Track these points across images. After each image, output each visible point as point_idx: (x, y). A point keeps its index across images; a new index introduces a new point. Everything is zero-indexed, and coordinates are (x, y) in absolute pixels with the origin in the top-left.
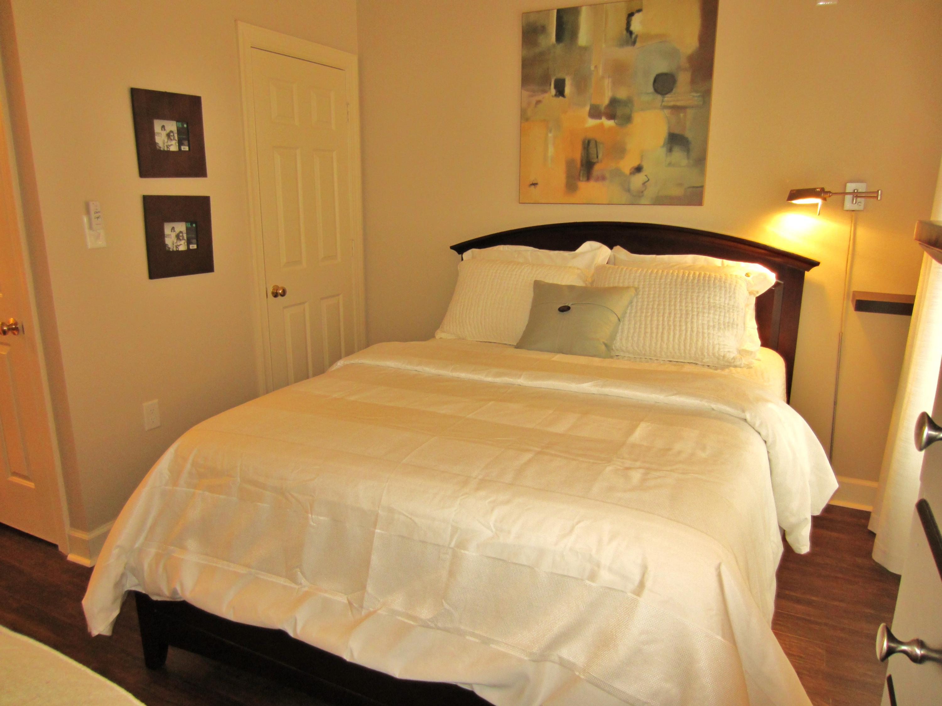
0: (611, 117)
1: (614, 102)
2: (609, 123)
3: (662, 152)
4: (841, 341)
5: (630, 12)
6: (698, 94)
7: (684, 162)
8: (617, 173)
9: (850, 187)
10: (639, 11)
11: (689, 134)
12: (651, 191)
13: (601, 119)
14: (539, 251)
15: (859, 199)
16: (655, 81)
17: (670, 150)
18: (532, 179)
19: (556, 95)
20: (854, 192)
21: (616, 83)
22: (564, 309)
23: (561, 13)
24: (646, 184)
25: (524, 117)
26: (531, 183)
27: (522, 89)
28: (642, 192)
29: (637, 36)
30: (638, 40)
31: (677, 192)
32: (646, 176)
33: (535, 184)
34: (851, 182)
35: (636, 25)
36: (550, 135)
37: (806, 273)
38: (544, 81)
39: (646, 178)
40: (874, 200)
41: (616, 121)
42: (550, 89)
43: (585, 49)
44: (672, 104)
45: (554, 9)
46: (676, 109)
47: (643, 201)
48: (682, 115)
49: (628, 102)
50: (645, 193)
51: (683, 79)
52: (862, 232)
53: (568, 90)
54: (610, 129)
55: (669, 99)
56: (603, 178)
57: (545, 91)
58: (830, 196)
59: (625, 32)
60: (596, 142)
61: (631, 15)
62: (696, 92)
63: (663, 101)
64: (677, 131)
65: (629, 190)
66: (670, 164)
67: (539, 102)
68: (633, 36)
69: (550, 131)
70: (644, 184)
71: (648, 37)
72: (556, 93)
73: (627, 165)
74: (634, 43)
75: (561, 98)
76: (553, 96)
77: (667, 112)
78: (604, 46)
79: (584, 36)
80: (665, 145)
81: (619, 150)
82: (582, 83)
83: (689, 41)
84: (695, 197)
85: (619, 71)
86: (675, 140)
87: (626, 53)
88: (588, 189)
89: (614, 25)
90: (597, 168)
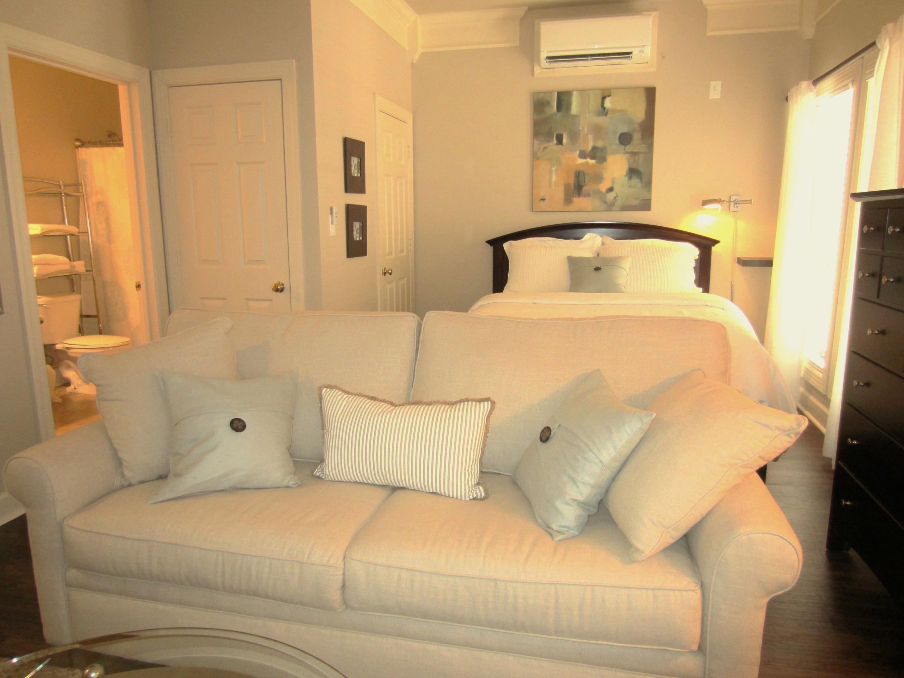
0: (593, 158)
1: (594, 149)
2: (592, 162)
3: (625, 179)
4: (732, 286)
5: (603, 96)
6: (646, 146)
7: (639, 185)
8: (599, 192)
9: (733, 199)
10: (609, 96)
11: (641, 169)
12: (619, 203)
13: (587, 159)
14: (557, 240)
15: (738, 205)
16: (620, 137)
17: (630, 178)
18: (542, 195)
19: (557, 144)
20: (735, 200)
21: (595, 138)
22: (597, 269)
23: (560, 95)
24: (617, 198)
25: (535, 156)
26: (541, 199)
27: (533, 139)
28: (614, 203)
29: (608, 111)
30: (609, 112)
31: (635, 203)
32: (616, 193)
33: (543, 200)
34: (733, 195)
35: (608, 103)
36: (553, 168)
37: (713, 247)
38: (548, 135)
39: (616, 195)
40: (750, 204)
41: (596, 160)
42: (553, 140)
43: (575, 116)
44: (630, 151)
45: (554, 92)
46: (633, 154)
47: (614, 209)
48: (636, 157)
49: (604, 149)
50: (616, 204)
51: (637, 136)
52: (740, 223)
53: (565, 141)
54: (593, 165)
55: (629, 148)
56: (589, 195)
57: (549, 141)
58: (725, 203)
59: (600, 108)
60: (584, 173)
61: (604, 98)
62: (645, 144)
63: (625, 149)
64: (634, 167)
65: (605, 202)
66: (630, 186)
67: (545, 148)
68: (606, 110)
69: (554, 166)
70: (615, 198)
71: (614, 111)
72: (557, 142)
73: (604, 187)
74: (606, 114)
75: (560, 146)
76: (555, 145)
77: (627, 155)
78: (587, 115)
79: (575, 109)
80: (627, 174)
81: (599, 178)
82: (574, 137)
83: (640, 115)
84: (646, 205)
85: (597, 131)
86: (633, 172)
87: (601, 120)
88: (579, 202)
89: (594, 103)
90: (585, 189)
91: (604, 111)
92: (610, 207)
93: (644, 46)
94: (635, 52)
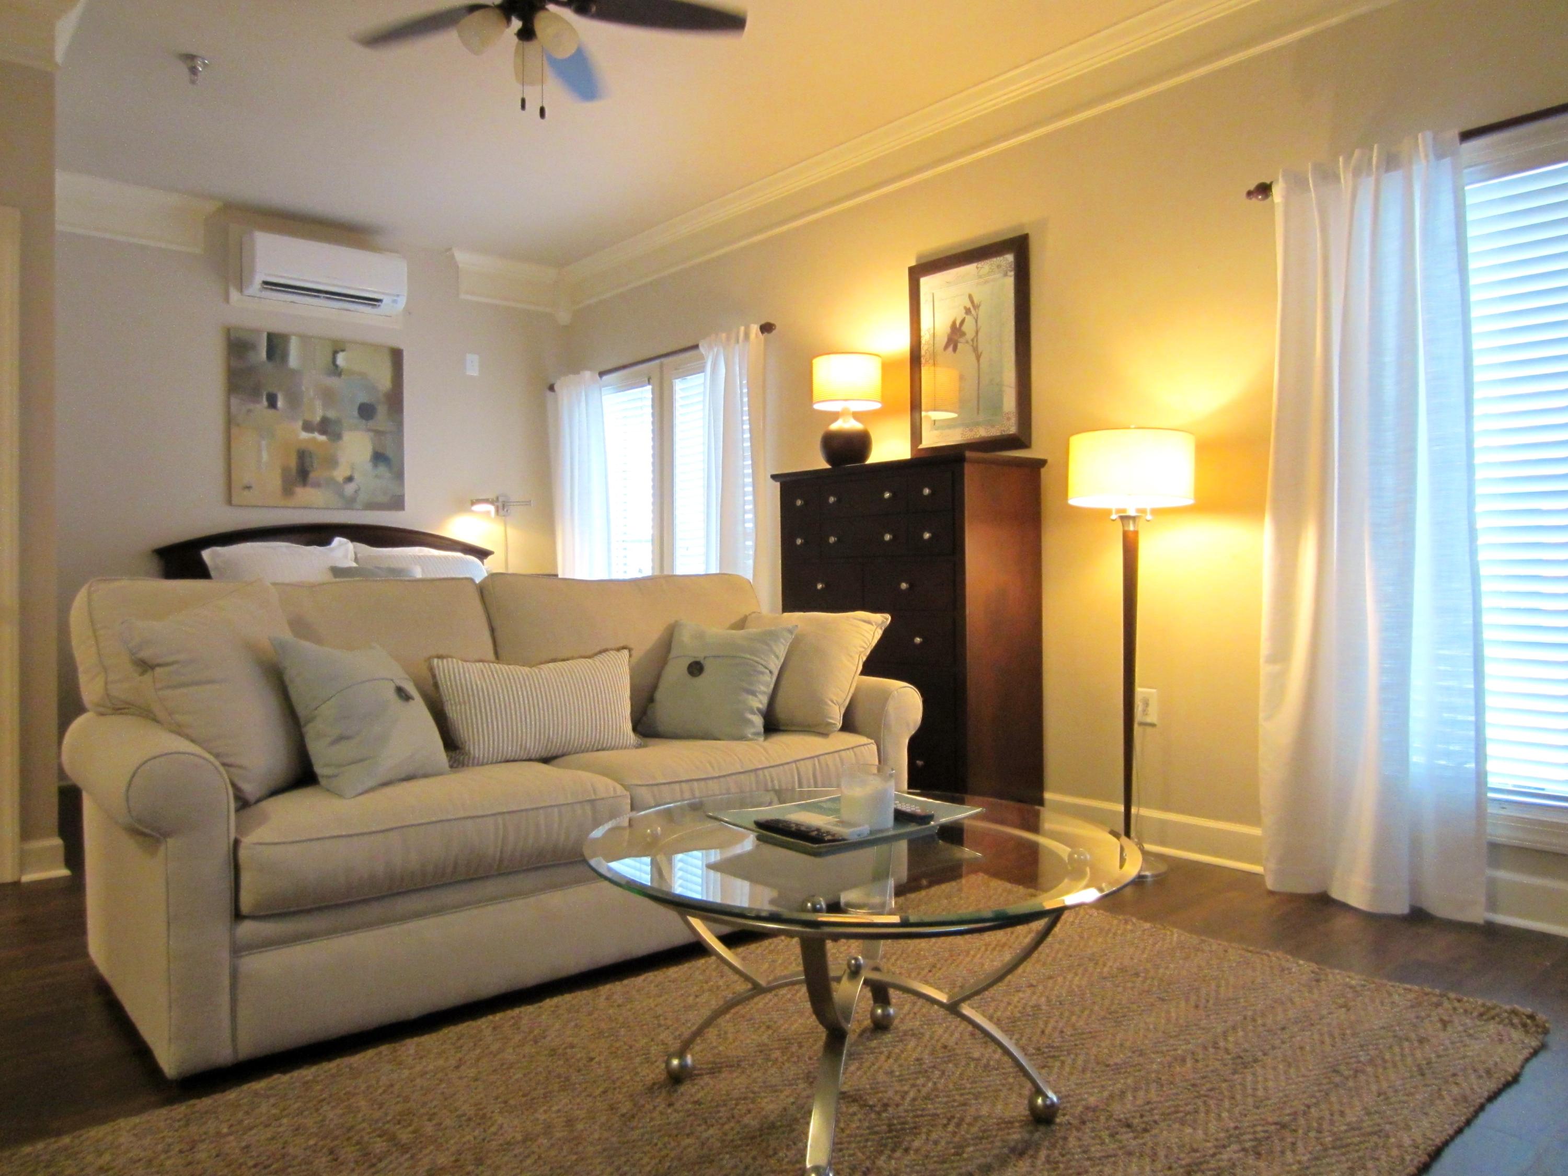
0: (323, 432)
1: (324, 420)
2: (322, 438)
3: (369, 466)
5: (334, 350)
6: (394, 423)
7: (388, 475)
8: (331, 481)
9: (501, 499)
10: (343, 350)
11: (389, 453)
12: (363, 497)
13: (313, 433)
14: (293, 546)
16: (359, 409)
17: (376, 465)
18: (244, 481)
19: (268, 407)
20: (504, 502)
21: (326, 405)
23: (271, 337)
24: (359, 491)
25: (230, 421)
26: (243, 486)
27: (228, 395)
28: (356, 499)
29: (342, 370)
30: (342, 373)
31: (383, 499)
32: (357, 485)
33: (248, 488)
34: (501, 495)
35: (341, 359)
36: (264, 443)
37: (485, 560)
38: (254, 393)
39: (357, 487)
41: (328, 437)
42: (261, 400)
43: (294, 373)
44: (375, 428)
45: (264, 332)
46: (378, 432)
47: (356, 505)
48: (382, 438)
49: (338, 422)
50: (359, 499)
51: (382, 410)
52: (509, 530)
53: (280, 404)
54: (322, 443)
55: (371, 424)
56: (317, 485)
57: (256, 402)
59: (331, 365)
60: (310, 453)
61: (335, 353)
62: (392, 421)
63: (367, 426)
64: (379, 450)
65: (341, 495)
66: (377, 476)
67: (249, 411)
68: (339, 370)
69: (263, 439)
70: (356, 492)
71: (350, 372)
72: (269, 404)
73: (339, 474)
74: (339, 375)
75: (273, 410)
76: (265, 408)
77: (372, 434)
78: (313, 372)
79: (293, 361)
80: (371, 461)
81: (332, 462)
82: (295, 400)
83: (384, 381)
84: (397, 503)
85: (328, 396)
86: (379, 457)
87: (333, 382)
88: (304, 494)
89: (323, 358)
90: (313, 476)
91: (335, 370)
92: (350, 503)
93: (398, 296)
94: (386, 300)
